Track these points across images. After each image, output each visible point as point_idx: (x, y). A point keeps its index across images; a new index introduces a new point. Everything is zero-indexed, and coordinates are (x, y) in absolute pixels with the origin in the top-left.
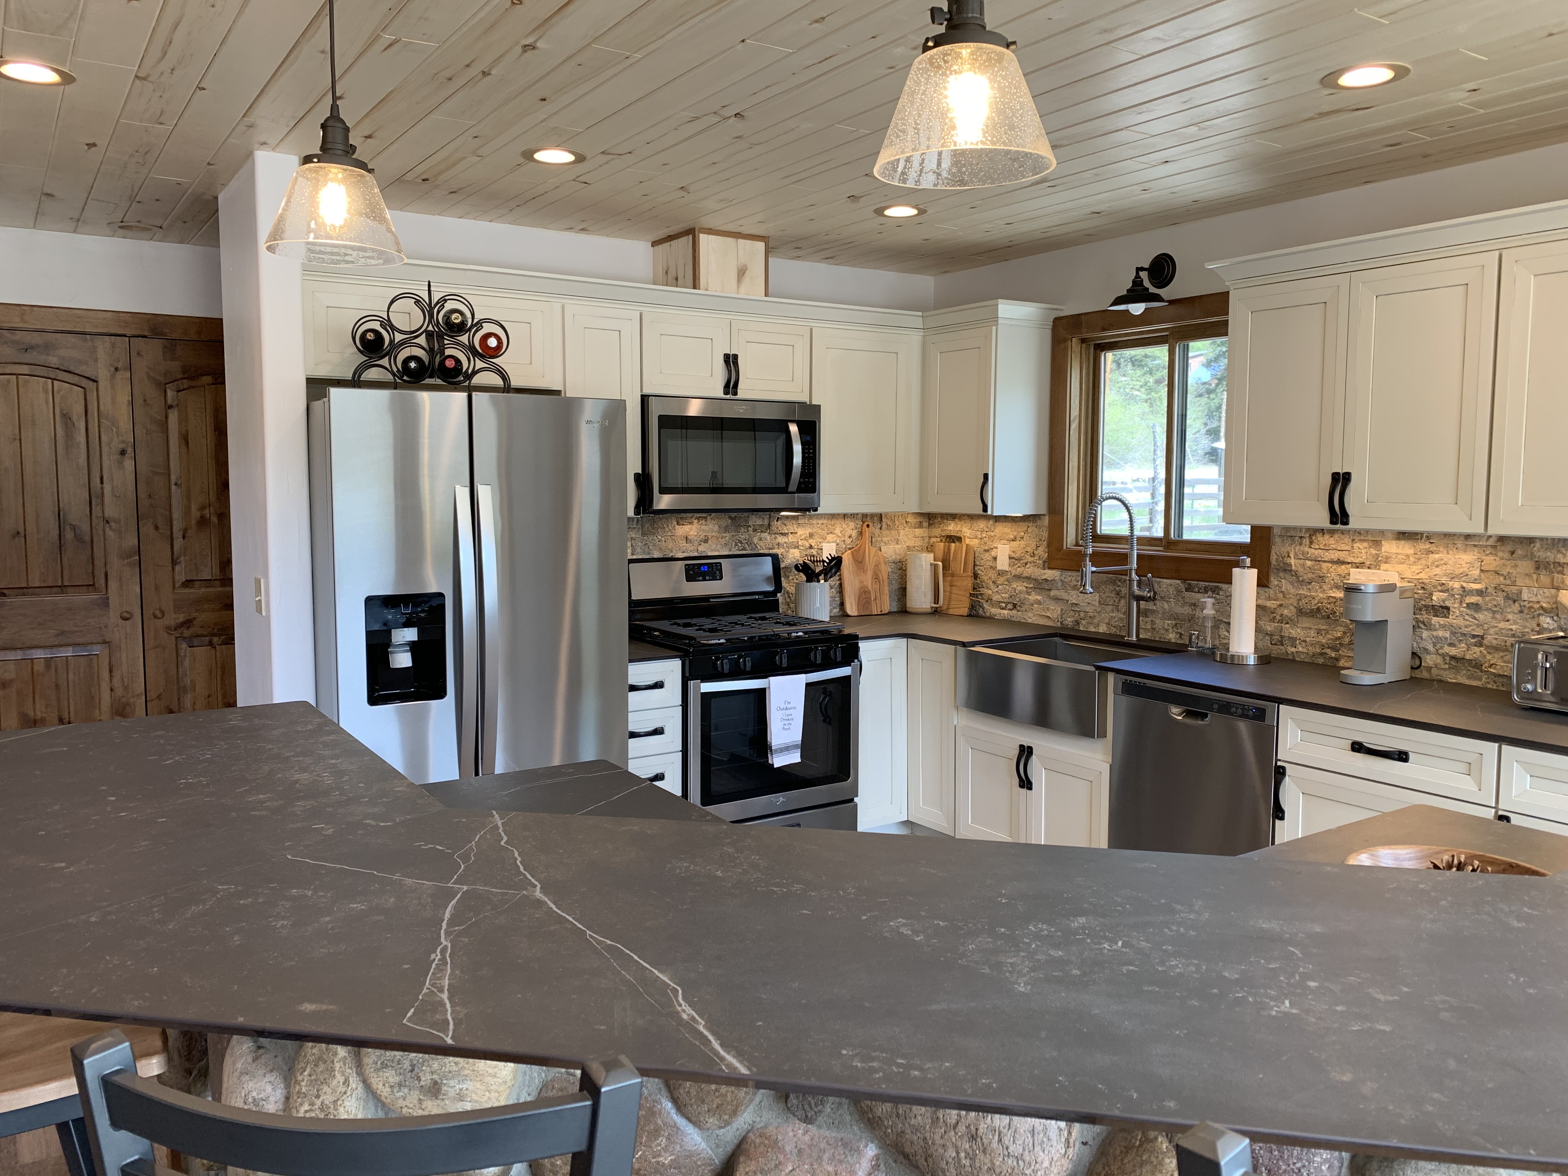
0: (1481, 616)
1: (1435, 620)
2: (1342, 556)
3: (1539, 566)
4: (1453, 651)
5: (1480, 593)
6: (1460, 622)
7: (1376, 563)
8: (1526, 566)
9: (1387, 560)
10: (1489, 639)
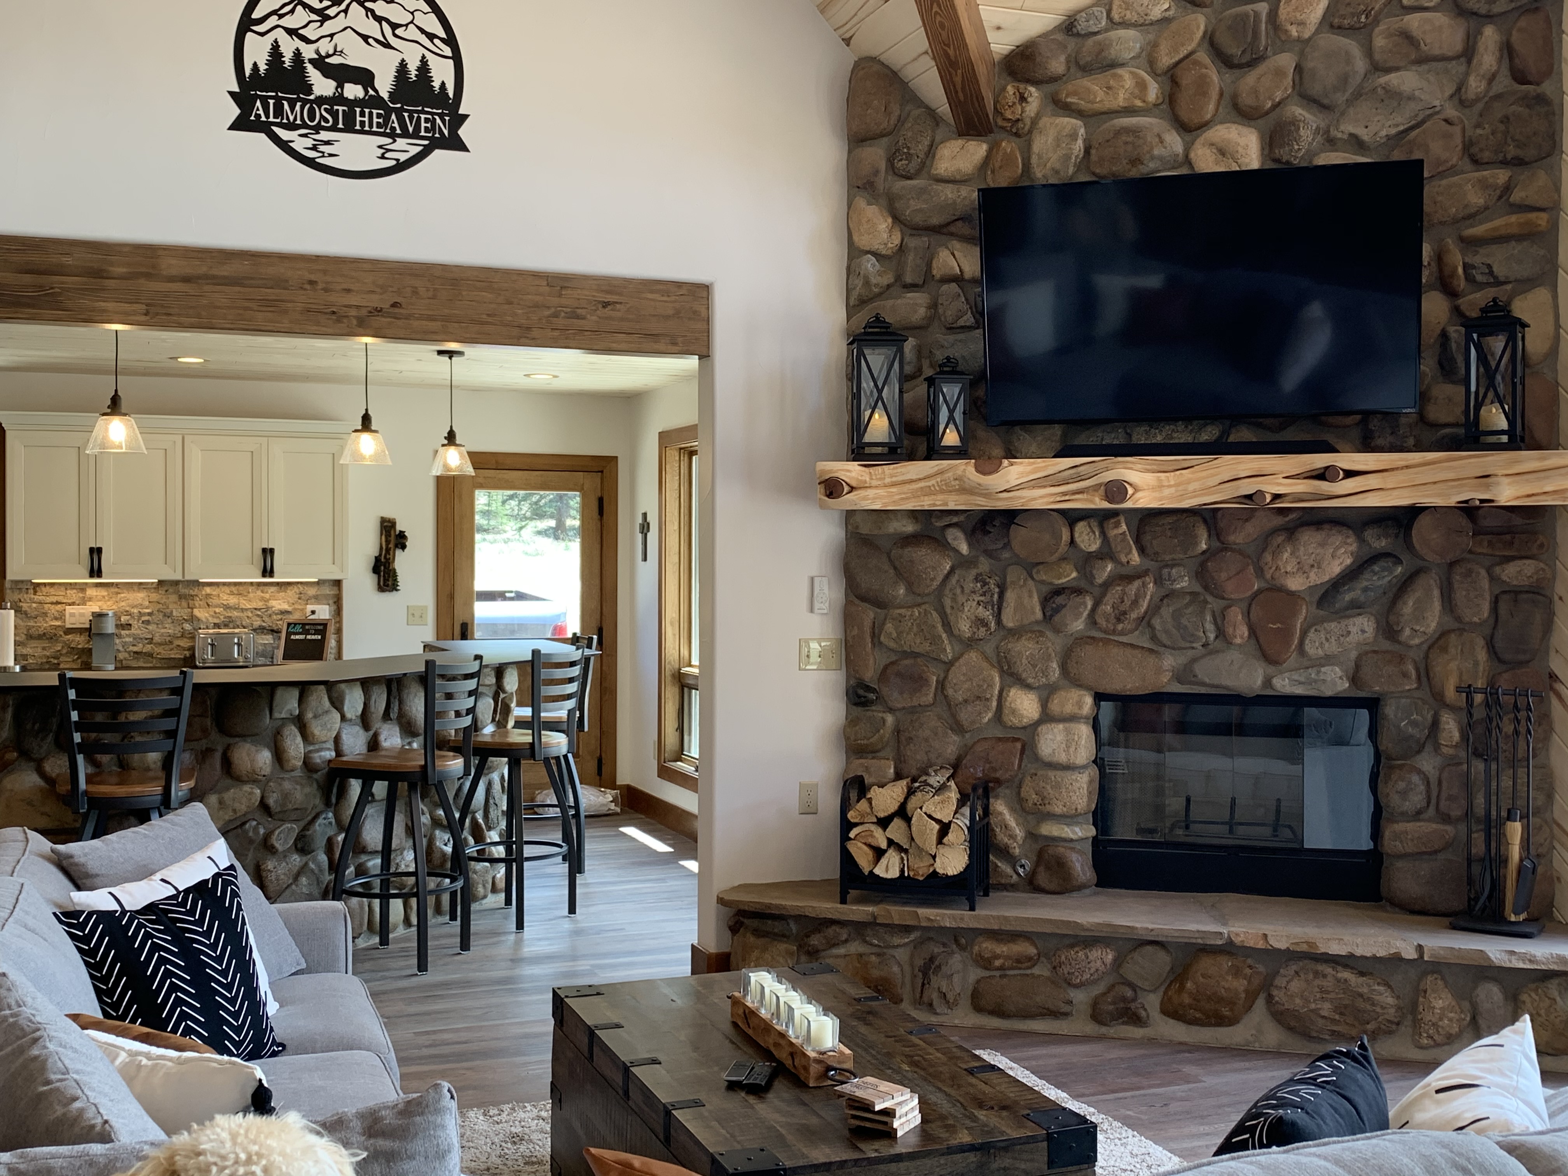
0: (150, 627)
1: (123, 632)
2: (60, 599)
3: (181, 597)
4: (135, 649)
5: (150, 614)
6: (139, 632)
7: (83, 602)
8: (174, 598)
9: (90, 599)
10: (157, 639)
